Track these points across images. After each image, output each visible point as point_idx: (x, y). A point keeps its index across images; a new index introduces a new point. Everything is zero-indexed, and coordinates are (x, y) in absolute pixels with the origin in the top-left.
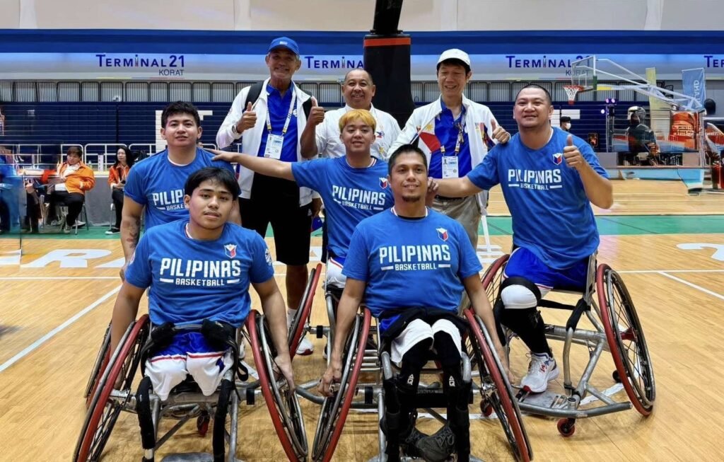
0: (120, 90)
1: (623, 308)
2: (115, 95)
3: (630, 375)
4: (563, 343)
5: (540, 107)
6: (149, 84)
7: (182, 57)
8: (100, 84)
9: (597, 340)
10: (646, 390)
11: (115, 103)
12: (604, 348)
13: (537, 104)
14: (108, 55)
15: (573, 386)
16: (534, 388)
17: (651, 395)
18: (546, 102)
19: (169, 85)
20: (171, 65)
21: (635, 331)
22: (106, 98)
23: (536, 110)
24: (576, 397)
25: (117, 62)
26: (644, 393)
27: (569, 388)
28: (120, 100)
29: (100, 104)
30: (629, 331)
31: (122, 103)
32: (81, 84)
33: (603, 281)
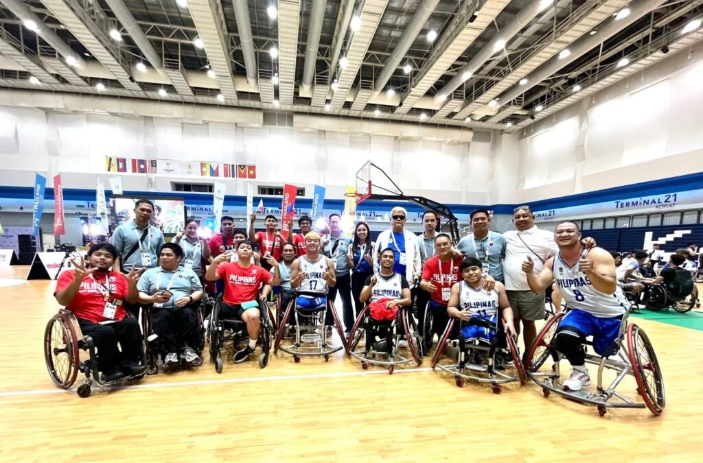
0: (628, 220)
1: (645, 349)
2: (625, 224)
3: (648, 391)
4: (598, 366)
5: (572, 234)
6: (649, 216)
7: (675, 195)
8: (616, 218)
9: (623, 367)
10: (658, 399)
11: (625, 229)
12: (628, 373)
13: (570, 232)
14: (622, 201)
15: (603, 389)
16: (571, 387)
17: (661, 402)
18: (576, 231)
19: (663, 215)
20: (666, 201)
21: (654, 365)
22: (619, 226)
23: (569, 236)
24: (605, 395)
25: (628, 204)
26: (656, 400)
27: (600, 389)
28: (627, 227)
29: (615, 229)
30: (649, 365)
31: (629, 228)
32: (605, 219)
33: (632, 335)
